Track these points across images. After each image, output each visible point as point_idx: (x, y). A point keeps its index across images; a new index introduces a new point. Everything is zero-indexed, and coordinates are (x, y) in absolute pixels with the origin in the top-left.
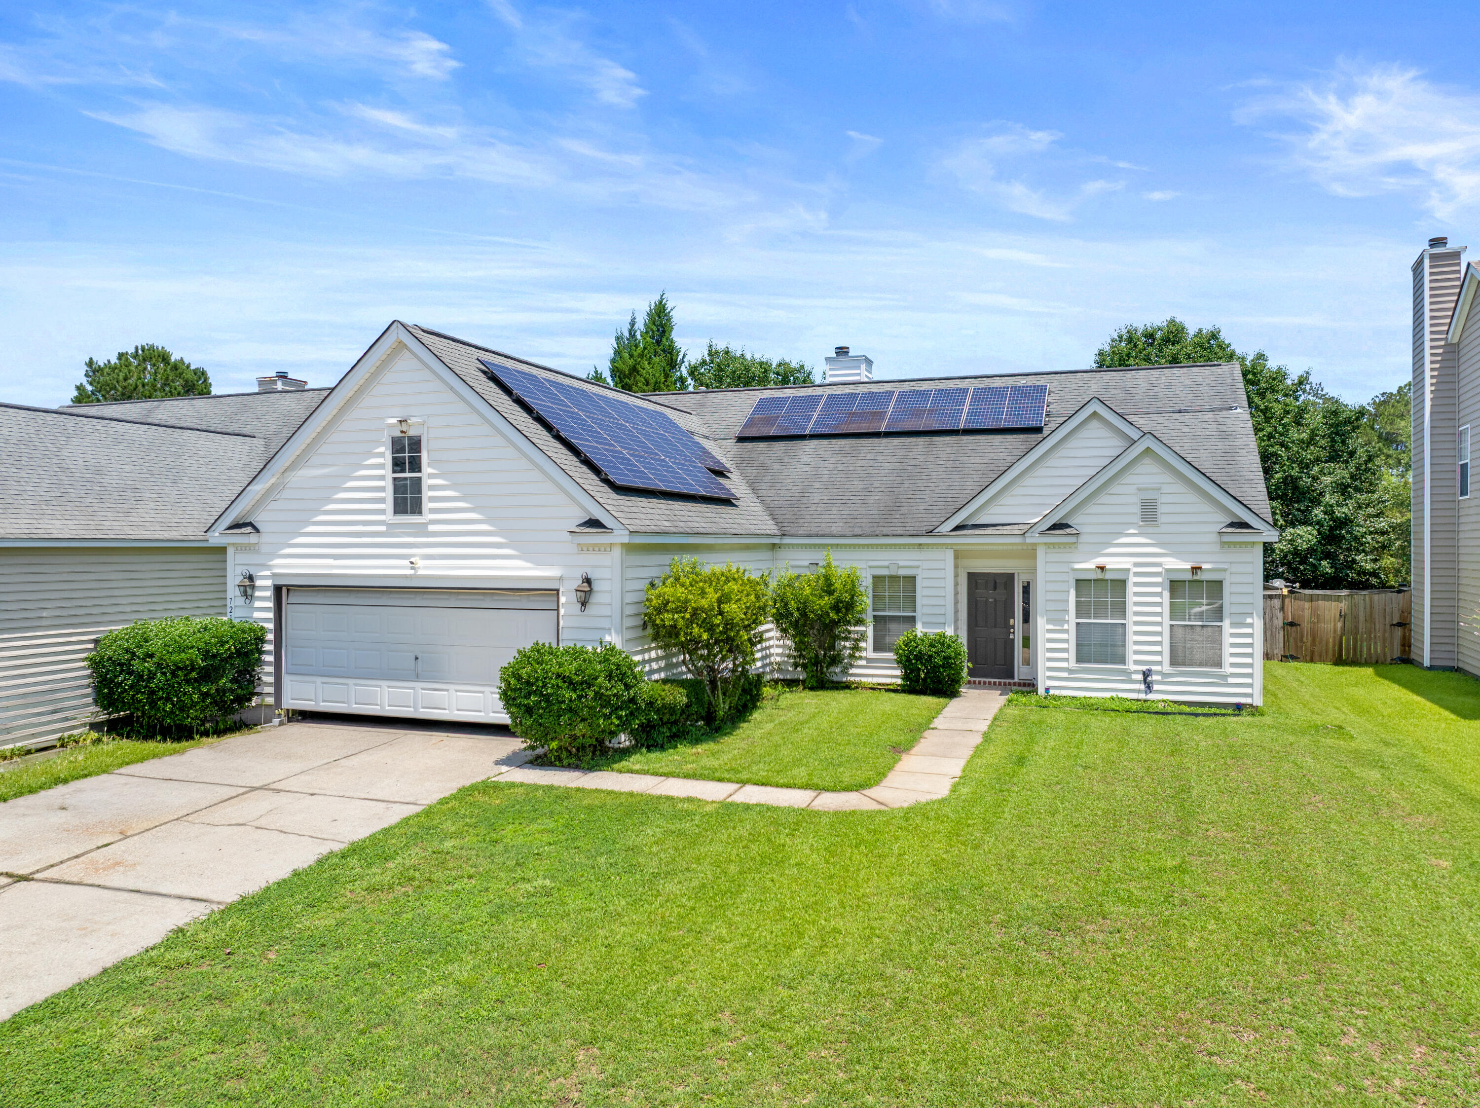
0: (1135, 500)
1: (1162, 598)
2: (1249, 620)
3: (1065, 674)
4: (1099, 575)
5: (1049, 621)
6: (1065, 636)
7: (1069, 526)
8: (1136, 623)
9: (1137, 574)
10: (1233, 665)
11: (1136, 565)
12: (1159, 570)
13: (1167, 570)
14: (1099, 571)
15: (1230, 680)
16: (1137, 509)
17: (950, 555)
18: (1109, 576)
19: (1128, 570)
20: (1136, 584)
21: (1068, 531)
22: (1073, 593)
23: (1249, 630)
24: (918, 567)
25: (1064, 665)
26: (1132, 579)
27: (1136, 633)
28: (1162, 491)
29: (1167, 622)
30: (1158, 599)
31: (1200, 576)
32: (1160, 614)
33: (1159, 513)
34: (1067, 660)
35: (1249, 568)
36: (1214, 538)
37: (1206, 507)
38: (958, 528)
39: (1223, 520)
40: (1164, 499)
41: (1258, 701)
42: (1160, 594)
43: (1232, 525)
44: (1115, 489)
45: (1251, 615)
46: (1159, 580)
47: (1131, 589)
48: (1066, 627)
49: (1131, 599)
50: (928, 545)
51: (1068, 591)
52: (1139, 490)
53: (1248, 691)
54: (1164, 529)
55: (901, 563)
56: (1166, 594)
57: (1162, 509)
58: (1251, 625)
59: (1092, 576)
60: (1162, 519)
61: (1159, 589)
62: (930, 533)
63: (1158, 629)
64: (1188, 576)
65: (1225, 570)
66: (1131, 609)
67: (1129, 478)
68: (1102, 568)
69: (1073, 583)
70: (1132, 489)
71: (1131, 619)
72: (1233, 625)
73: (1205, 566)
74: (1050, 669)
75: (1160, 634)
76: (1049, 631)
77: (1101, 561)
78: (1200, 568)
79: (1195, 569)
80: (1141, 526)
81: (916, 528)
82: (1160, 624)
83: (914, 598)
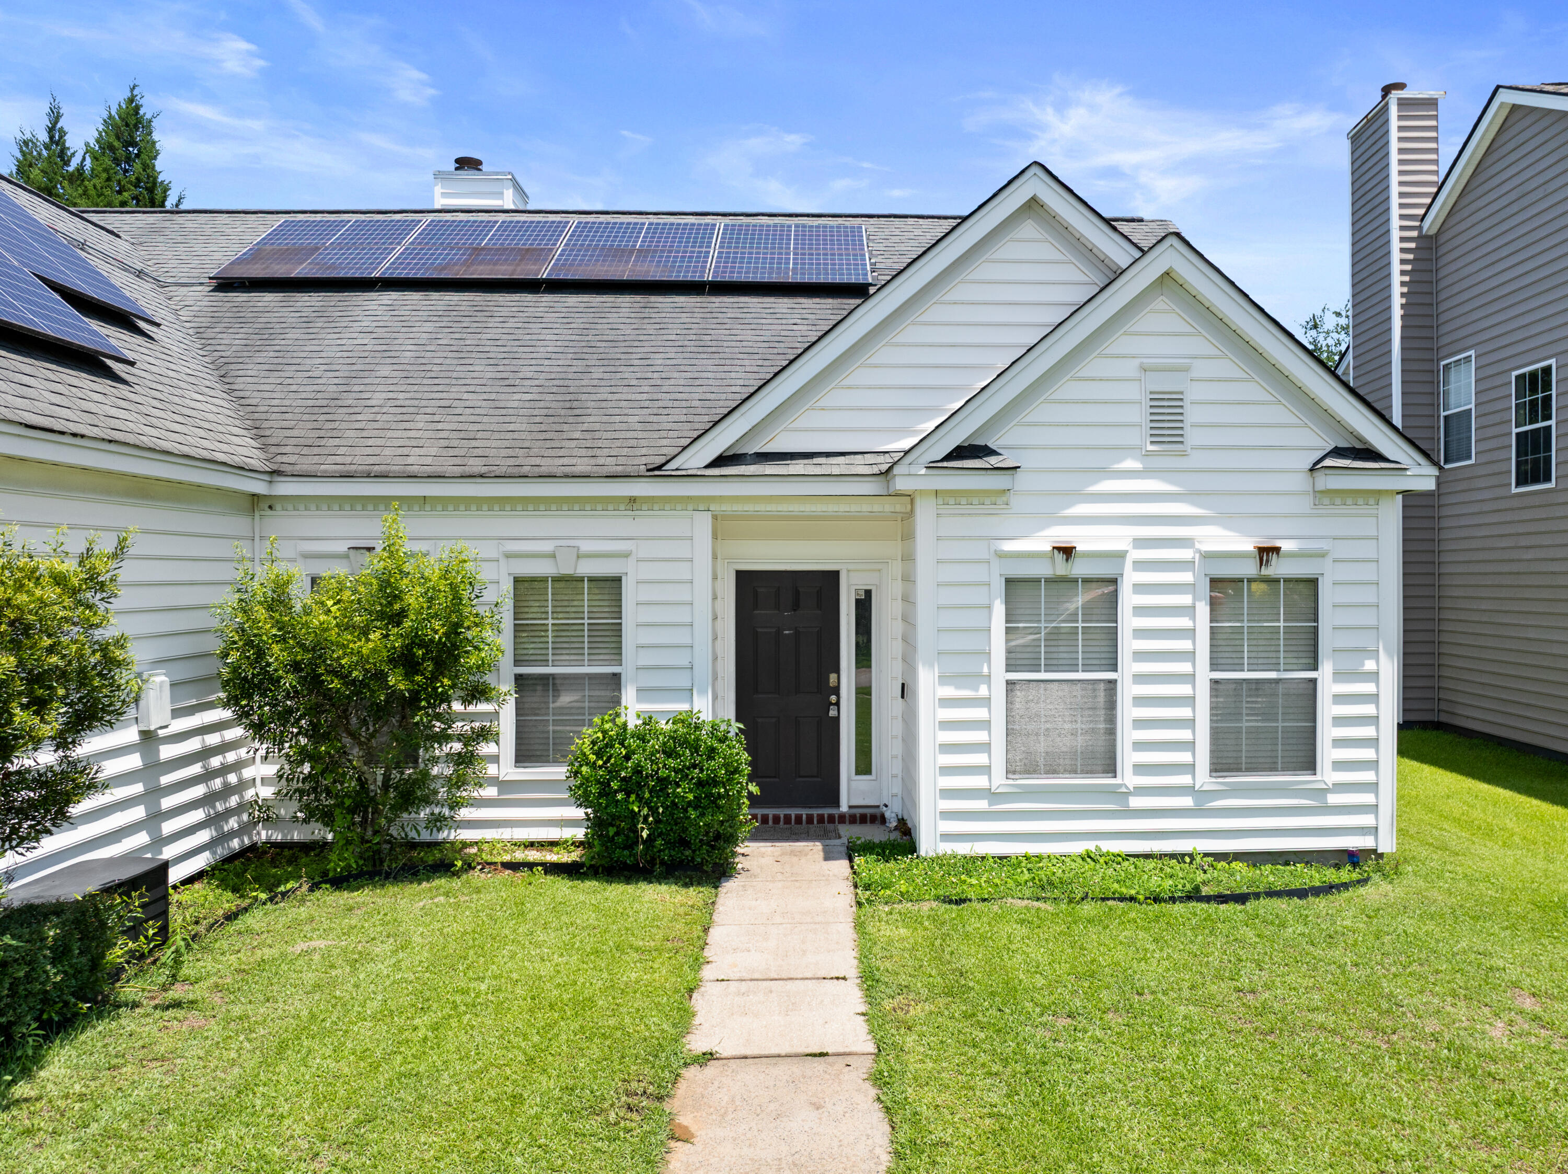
0: (1133, 392)
1: (1193, 618)
2: (1370, 665)
3: (982, 805)
4: (1061, 568)
5: (944, 679)
6: (980, 713)
7: (993, 453)
8: (1140, 678)
9: (1140, 565)
10: (1339, 765)
11: (1140, 543)
12: (1185, 554)
13: (1208, 556)
14: (1060, 557)
15: (1333, 799)
16: (1139, 415)
17: (703, 525)
18: (1079, 569)
19: (1120, 556)
20: (1140, 588)
21: (993, 461)
22: (999, 609)
23: (1369, 688)
24: (626, 555)
25: (980, 781)
26: (1130, 578)
27: (1140, 701)
28: (1194, 374)
29: (1205, 675)
30: (1184, 622)
31: (1278, 568)
32: (1190, 656)
33: (1186, 424)
34: (986, 770)
35: (1366, 550)
36: (1300, 482)
37: (1282, 413)
38: (721, 461)
39: (1319, 443)
40: (1193, 393)
41: (1387, 845)
42: (1189, 611)
43: (1337, 452)
44: (1093, 366)
45: (1375, 654)
46: (1187, 577)
47: (1128, 599)
48: (983, 691)
49: (1128, 622)
50: (651, 501)
51: (989, 608)
52: (1144, 369)
53: (1367, 820)
54: (1197, 460)
55: (586, 547)
56: (1203, 610)
57: (1192, 415)
58: (1374, 676)
59: (1043, 570)
60: (1193, 437)
61: (1185, 599)
62: (656, 471)
63: (1184, 690)
64: (1250, 569)
65: (1322, 555)
66: (1128, 645)
67: (1120, 343)
68: (1067, 552)
69: (999, 586)
70: (1130, 368)
71: (1128, 666)
72: (1339, 676)
73: (1286, 546)
74: (948, 793)
75: (1190, 701)
76: (946, 702)
77: (1064, 534)
78: (1277, 550)
79: (1266, 553)
80: (1149, 454)
81: (621, 460)
82: (1190, 678)
83: (617, 630)
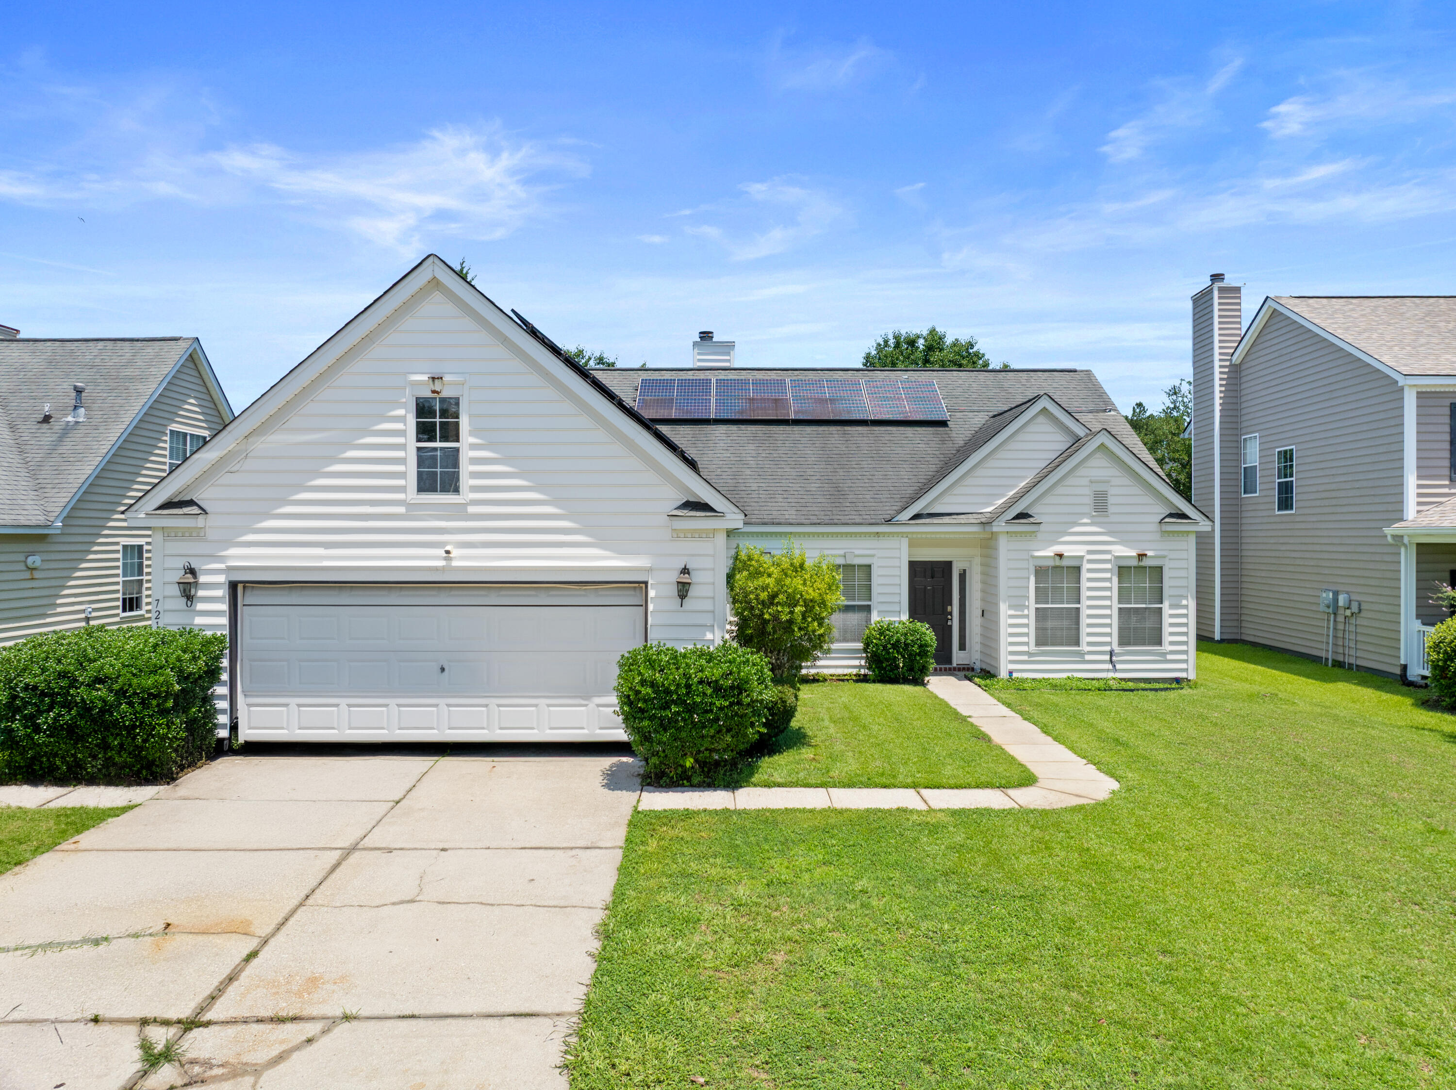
0: (1086, 491)
1: (1111, 583)
2: (1184, 602)
3: (1025, 658)
4: (1058, 562)
5: (1011, 607)
6: (1025, 621)
7: (1030, 516)
8: (1090, 607)
9: (1090, 561)
10: (1172, 643)
11: (1090, 552)
12: (1108, 557)
13: (1117, 558)
14: (1057, 558)
15: (1169, 657)
16: (1089, 500)
17: (905, 543)
18: (1065, 563)
19: (1082, 557)
20: (1090, 570)
21: (1032, 520)
22: (1032, 579)
23: (1184, 611)
24: (873, 556)
25: (1025, 648)
26: (1086, 566)
27: (1090, 616)
28: (1112, 484)
29: (1116, 605)
30: (1108, 584)
31: (1146, 562)
32: (1110, 598)
33: (1109, 504)
34: (1027, 644)
35: (1184, 555)
36: (1155, 527)
37: (1149, 499)
38: (917, 517)
39: (1164, 511)
40: (1112, 491)
41: (1192, 676)
42: (1109, 580)
43: (1171, 515)
44: (1070, 481)
45: (1186, 598)
46: (1109, 566)
47: (1085, 575)
48: (1026, 612)
49: (1085, 584)
50: (884, 534)
51: (1029, 578)
52: (1091, 482)
53: (1184, 666)
54: (1113, 518)
55: (857, 552)
56: (1115, 579)
57: (1111, 500)
58: (1186, 607)
59: (1051, 563)
60: (1112, 509)
61: (1108, 575)
62: (888, 522)
63: (1108, 612)
64: (1134, 563)
65: (1164, 557)
66: (1085, 593)
67: (1081, 472)
68: (1061, 556)
69: (1032, 570)
70: (1085, 481)
71: (1085, 602)
72: (1172, 606)
73: (1149, 553)
74: (1012, 653)
75: (1109, 616)
76: (1011, 616)
77: (1059, 549)
78: (1146, 555)
79: (1141, 556)
80: (1093, 516)
81: (873, 517)
82: (1110, 607)
83: (869, 588)
